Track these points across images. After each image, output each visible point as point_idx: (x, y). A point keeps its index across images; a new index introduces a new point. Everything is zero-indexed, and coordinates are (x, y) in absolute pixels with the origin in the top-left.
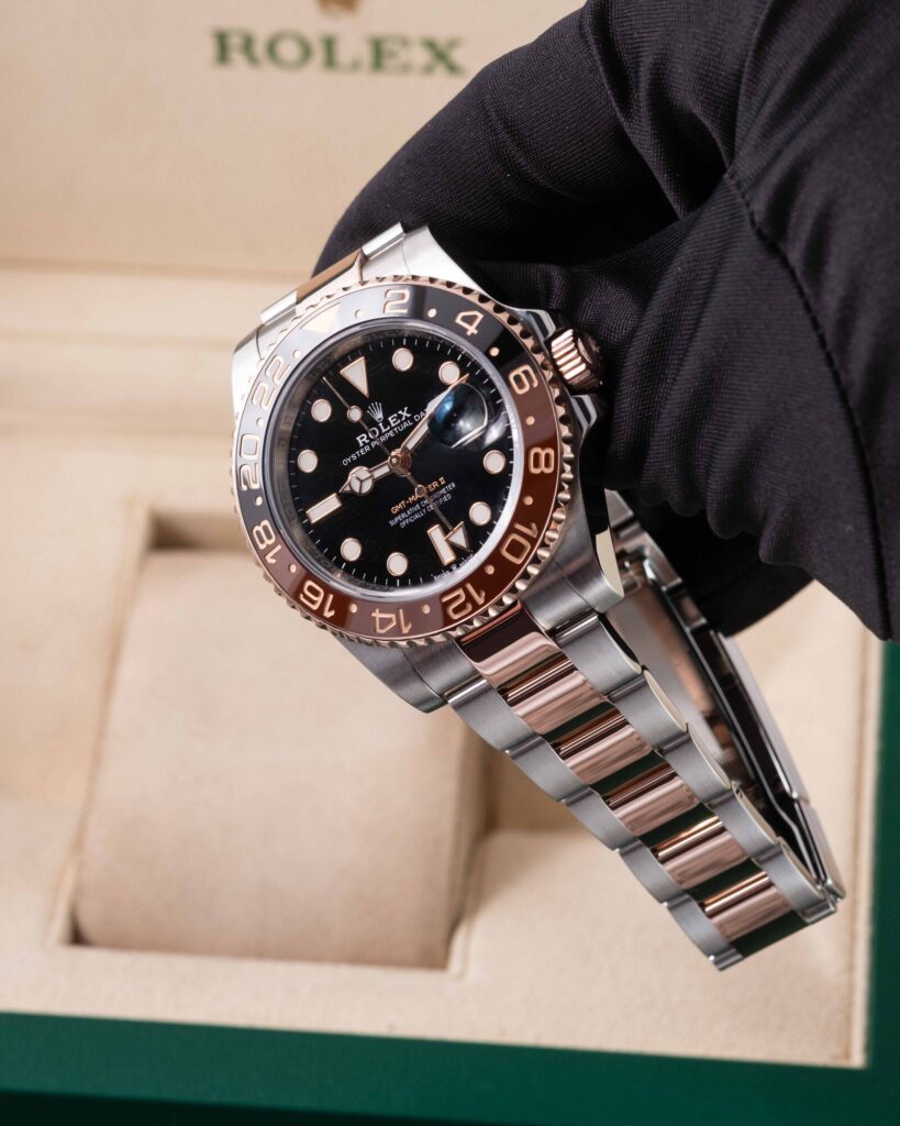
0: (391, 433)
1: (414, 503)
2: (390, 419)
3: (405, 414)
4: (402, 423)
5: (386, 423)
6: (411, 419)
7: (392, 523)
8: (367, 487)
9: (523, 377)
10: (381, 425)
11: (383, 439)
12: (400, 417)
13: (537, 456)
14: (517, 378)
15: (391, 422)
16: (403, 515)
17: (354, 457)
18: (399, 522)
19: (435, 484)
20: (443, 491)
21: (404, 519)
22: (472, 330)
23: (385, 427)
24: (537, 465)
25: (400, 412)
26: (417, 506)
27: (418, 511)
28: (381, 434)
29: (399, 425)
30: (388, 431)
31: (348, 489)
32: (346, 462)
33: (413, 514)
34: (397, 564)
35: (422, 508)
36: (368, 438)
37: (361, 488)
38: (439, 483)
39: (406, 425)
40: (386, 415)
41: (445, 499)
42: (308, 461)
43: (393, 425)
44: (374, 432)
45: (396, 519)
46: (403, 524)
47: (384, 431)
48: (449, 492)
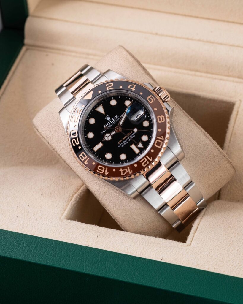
0: (114, 123)
1: (124, 140)
2: (112, 119)
3: (117, 117)
4: (116, 119)
5: (112, 120)
6: (119, 118)
7: (119, 146)
8: (110, 138)
9: (151, 98)
10: (110, 121)
11: (112, 125)
12: (115, 118)
13: (160, 118)
14: (149, 99)
15: (113, 120)
16: (122, 144)
17: (104, 131)
18: (121, 146)
19: (130, 133)
20: (132, 135)
21: (122, 145)
22: (133, 89)
23: (112, 122)
24: (160, 120)
25: (115, 117)
26: (126, 140)
27: (126, 142)
28: (111, 124)
29: (116, 120)
30: (113, 122)
31: (104, 140)
32: (102, 133)
33: (125, 143)
34: (123, 157)
35: (127, 141)
36: (107, 125)
37: (108, 139)
38: (131, 133)
39: (117, 120)
40: (111, 118)
41: (133, 137)
42: (91, 135)
43: (114, 120)
44: (108, 124)
45: (120, 145)
46: (122, 146)
47: (111, 122)
48: (134, 135)
